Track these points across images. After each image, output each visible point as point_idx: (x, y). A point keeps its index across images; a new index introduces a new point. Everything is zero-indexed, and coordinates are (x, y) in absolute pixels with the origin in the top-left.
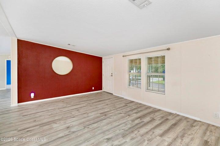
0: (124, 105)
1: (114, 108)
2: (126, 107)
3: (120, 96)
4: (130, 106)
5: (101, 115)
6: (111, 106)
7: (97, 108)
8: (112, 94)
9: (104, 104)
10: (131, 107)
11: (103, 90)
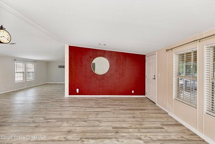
0: (159, 125)
1: (138, 126)
2: (159, 130)
3: (164, 109)
4: (167, 132)
5: (114, 129)
6: (137, 121)
7: (117, 117)
8: (155, 103)
9: (130, 115)
10: (166, 134)
11: (146, 96)
